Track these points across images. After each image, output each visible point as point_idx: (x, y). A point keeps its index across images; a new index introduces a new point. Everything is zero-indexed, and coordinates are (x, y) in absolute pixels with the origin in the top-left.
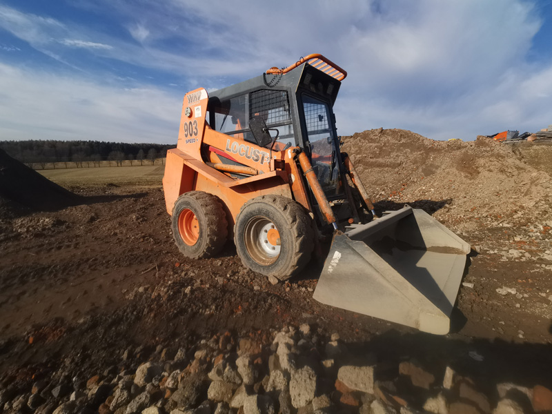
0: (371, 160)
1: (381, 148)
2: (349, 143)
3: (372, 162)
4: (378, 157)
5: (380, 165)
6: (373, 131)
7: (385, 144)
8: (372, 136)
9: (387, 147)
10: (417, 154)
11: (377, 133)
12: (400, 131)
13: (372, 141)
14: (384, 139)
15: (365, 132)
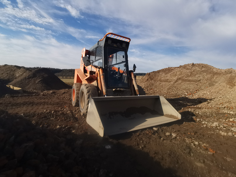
0: (186, 78)
1: (191, 73)
2: (177, 70)
3: (186, 79)
4: (189, 77)
5: (189, 81)
6: (188, 65)
7: (194, 70)
8: (188, 67)
9: (195, 72)
10: (209, 76)
11: (190, 65)
12: (202, 64)
13: (188, 69)
14: (194, 68)
15: (185, 65)
